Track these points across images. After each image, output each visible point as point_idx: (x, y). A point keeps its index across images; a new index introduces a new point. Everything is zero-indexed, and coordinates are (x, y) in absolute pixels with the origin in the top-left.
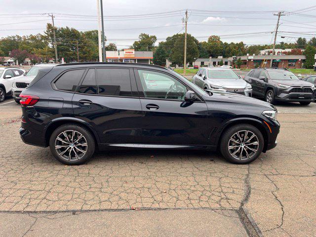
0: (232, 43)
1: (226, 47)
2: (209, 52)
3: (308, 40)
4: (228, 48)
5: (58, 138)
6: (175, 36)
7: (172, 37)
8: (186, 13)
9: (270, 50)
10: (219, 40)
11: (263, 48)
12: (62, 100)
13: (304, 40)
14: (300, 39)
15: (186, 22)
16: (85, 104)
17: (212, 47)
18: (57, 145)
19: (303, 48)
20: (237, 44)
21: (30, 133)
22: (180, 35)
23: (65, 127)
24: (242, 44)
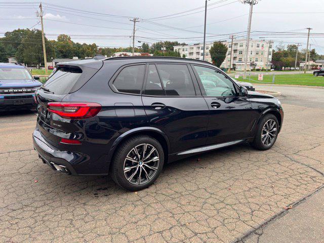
0: (85, 44)
1: (79, 48)
2: (62, 52)
3: (150, 45)
4: (81, 49)
5: (128, 158)
6: (15, 31)
7: (12, 32)
8: (40, 6)
9: (124, 53)
10: (69, 39)
11: (115, 50)
12: (132, 105)
13: (148, 45)
14: (144, 44)
15: (42, 17)
16: (156, 108)
17: (64, 47)
18: (126, 167)
19: (147, 52)
20: (90, 45)
21: (89, 158)
22: (23, 31)
23: (136, 140)
24: (94, 46)
